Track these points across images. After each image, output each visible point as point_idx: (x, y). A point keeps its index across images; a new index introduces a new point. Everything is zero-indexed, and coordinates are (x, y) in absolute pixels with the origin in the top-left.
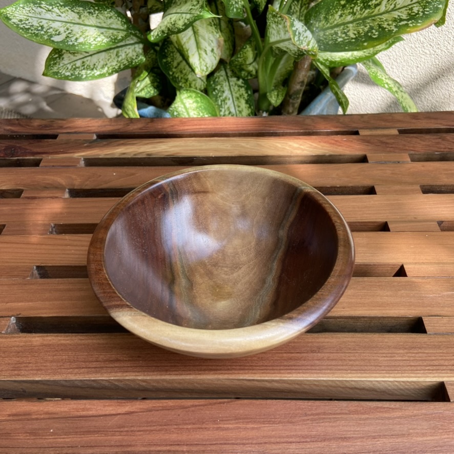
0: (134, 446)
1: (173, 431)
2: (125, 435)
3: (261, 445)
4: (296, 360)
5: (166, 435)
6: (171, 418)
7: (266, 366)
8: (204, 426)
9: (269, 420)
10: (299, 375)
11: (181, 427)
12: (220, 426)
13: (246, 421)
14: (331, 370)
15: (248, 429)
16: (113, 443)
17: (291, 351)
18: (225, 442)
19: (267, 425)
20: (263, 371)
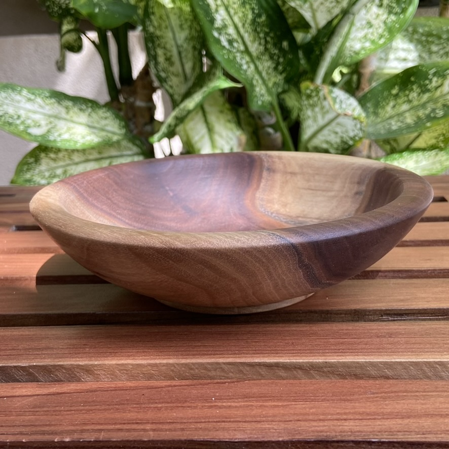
0: (54, 425)
1: (129, 410)
2: (42, 415)
3: (290, 423)
4: (351, 344)
5: (116, 413)
6: (128, 398)
7: (300, 350)
8: (185, 405)
9: (304, 398)
10: (356, 357)
11: (143, 406)
12: (216, 404)
13: (263, 399)
14: (413, 352)
15: (265, 406)
16: (18, 422)
17: (342, 337)
18: (224, 420)
19: (302, 403)
20: (294, 355)
